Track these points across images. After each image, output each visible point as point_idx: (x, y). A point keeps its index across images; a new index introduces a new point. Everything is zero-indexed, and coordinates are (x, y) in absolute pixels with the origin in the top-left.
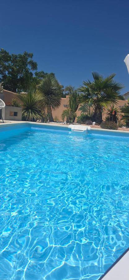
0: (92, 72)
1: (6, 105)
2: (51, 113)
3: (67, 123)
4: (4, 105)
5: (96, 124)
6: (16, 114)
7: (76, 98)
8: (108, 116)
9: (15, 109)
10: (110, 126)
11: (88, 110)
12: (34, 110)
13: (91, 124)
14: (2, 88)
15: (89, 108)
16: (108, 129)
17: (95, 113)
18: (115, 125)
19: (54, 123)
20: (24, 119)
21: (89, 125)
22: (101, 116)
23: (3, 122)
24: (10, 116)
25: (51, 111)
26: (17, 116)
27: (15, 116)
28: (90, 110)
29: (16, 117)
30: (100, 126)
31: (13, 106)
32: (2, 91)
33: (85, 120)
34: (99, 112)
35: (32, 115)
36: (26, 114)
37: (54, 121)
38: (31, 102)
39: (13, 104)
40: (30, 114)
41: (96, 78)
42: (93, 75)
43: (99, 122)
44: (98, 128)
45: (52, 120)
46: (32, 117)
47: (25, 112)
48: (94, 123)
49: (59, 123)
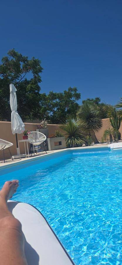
2: (95, 136)
3: (111, 142)
4: (45, 137)
9: (58, 139)
12: (76, 136)
14: (46, 124)
19: (98, 144)
23: (47, 153)
24: (55, 146)
25: (94, 134)
26: (61, 145)
31: (56, 137)
32: (46, 126)
37: (99, 143)
38: (72, 130)
39: (56, 135)
40: (73, 140)
45: (97, 142)
46: (75, 143)
47: (69, 140)
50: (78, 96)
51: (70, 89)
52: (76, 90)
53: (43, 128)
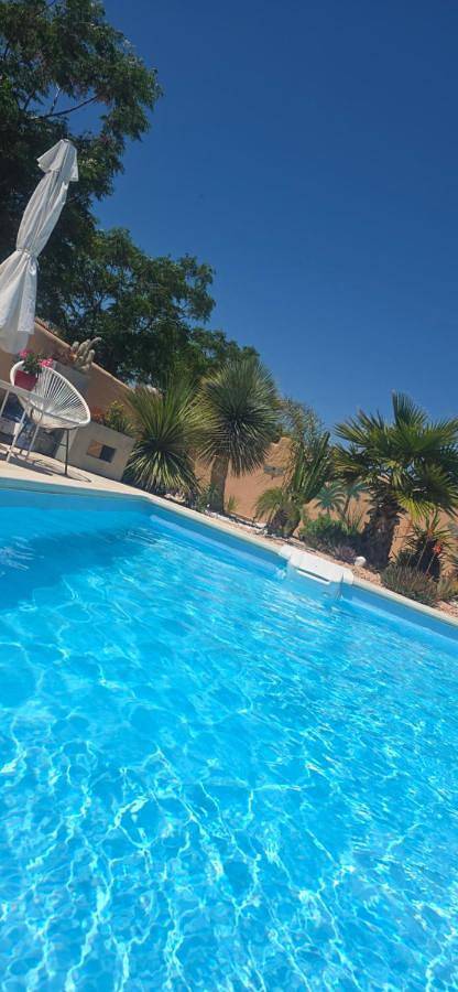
0: (394, 391)
1: (92, 419)
2: (224, 485)
3: (270, 533)
4: (86, 418)
5: (365, 566)
6: (107, 453)
7: (321, 459)
8: (409, 547)
9: (112, 438)
10: (417, 588)
11: (342, 507)
12: (175, 459)
13: (351, 561)
14: (90, 356)
15: (345, 500)
16: (405, 595)
17: (371, 528)
18: (432, 591)
19: (223, 518)
20: (128, 478)
21: (344, 561)
22: (387, 544)
23: (65, 475)
24: (88, 454)
25: (225, 477)
26: (109, 461)
27: (102, 461)
28: (347, 506)
29: (107, 463)
30: (379, 576)
31: (107, 424)
32: (88, 366)
33: (330, 539)
34: (386, 528)
35: (158, 473)
36: (140, 463)
37: (223, 513)
38: (171, 430)
39: (109, 419)
40: (156, 466)
41: (403, 415)
42: (395, 402)
43: (377, 560)
44: (373, 583)
45: (218, 507)
46: (158, 479)
47: (143, 454)
48: (361, 559)
49: (241, 525)
50: (203, 306)
51: (189, 266)
52: (207, 279)
53: (75, 369)
